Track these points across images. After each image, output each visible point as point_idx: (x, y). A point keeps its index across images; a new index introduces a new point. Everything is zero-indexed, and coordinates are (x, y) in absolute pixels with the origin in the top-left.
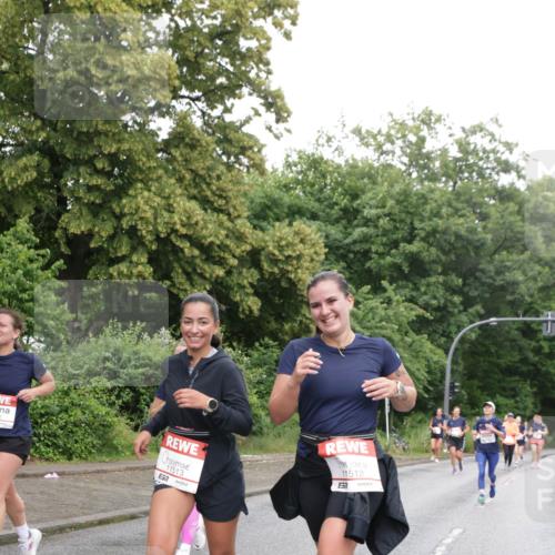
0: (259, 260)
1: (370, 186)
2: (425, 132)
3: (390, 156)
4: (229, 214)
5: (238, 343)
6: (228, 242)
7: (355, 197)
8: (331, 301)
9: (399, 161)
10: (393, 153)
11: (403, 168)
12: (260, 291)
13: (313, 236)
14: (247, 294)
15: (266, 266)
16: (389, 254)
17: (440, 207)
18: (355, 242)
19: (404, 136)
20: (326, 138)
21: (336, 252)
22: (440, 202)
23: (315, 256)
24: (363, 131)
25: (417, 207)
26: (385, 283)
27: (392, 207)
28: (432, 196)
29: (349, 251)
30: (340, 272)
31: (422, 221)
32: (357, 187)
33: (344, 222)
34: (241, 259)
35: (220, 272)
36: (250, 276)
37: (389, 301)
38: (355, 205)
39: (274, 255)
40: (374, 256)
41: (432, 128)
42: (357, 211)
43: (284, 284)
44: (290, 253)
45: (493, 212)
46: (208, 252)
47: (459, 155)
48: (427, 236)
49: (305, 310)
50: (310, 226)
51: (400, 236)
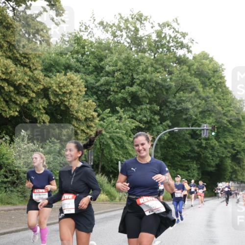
0: (48, 94)
1: (109, 55)
2: (138, 26)
3: (120, 38)
4: (30, 68)
6: (30, 84)
7: (101, 60)
8: (143, 144)
9: (125, 41)
10: (122, 36)
11: (128, 45)
12: (49, 111)
13: (78, 81)
14: (42, 113)
15: (52, 97)
16: (120, 92)
17: (147, 67)
18: (102, 85)
19: (127, 28)
20: (84, 27)
21: (91, 90)
22: (147, 64)
23: (79, 92)
24: (105, 24)
25: (135, 66)
26: (118, 108)
27: (121, 66)
28: (143, 61)
29: (99, 90)
30: (93, 101)
31: (138, 74)
32: (102, 55)
33: (95, 73)
34: (37, 93)
35: (26, 101)
36: (43, 103)
37: (120, 118)
38: (101, 64)
39: (56, 91)
40: (112, 93)
41: (142, 23)
42: (102, 68)
43: (62, 108)
44: (65, 90)
45: (176, 72)
46: (18, 89)
47: (157, 39)
48: (140, 83)
49: (74, 123)
50: (76, 76)
51: (126, 82)
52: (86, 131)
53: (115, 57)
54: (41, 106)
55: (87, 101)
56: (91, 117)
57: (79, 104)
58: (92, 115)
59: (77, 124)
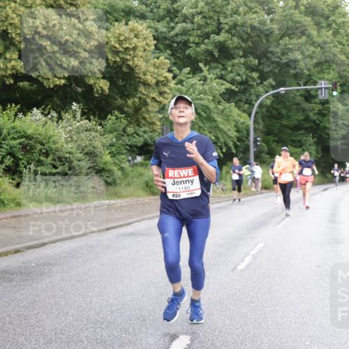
5: (94, 117)
7: (175, 2)
12: (107, 75)
13: (144, 31)
14: (98, 78)
15: (110, 56)
16: (203, 43)
17: (238, 6)
18: (177, 35)
21: (162, 43)
22: (238, 3)
23: (146, 47)
25: (221, 7)
26: (201, 65)
27: (202, 7)
29: (173, 42)
30: (166, 58)
31: (226, 17)
33: (167, 19)
37: (205, 79)
38: (175, 7)
39: (115, 47)
40: (192, 45)
42: (177, 11)
43: (125, 69)
44: (127, 45)
48: (230, 29)
49: (142, 88)
50: (142, 24)
51: (210, 29)
52: (158, 99)
55: (158, 58)
56: (165, 79)
57: (147, 63)
58: (165, 77)
59: (146, 90)
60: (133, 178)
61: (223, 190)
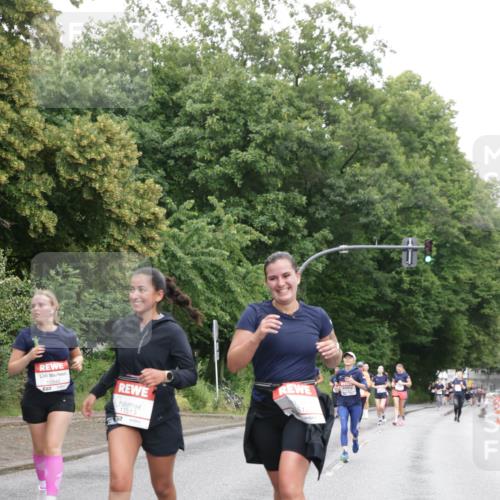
0: (55, 164)
1: (194, 76)
3: (219, 38)
4: (12, 102)
6: (12, 139)
7: (175, 87)
8: (286, 276)
10: (223, 33)
11: (236, 54)
12: (56, 203)
13: (123, 135)
14: (40, 207)
15: (62, 171)
16: (218, 162)
17: (279, 105)
18: (176, 145)
19: (235, 14)
21: (152, 157)
22: (280, 100)
23: (125, 161)
24: (184, 4)
25: (251, 104)
26: (212, 199)
27: (219, 102)
28: (270, 91)
29: (169, 157)
30: (156, 182)
31: (258, 122)
32: (176, 75)
33: (162, 117)
34: (29, 161)
35: (3, 178)
36: (41, 184)
37: (218, 222)
38: (174, 98)
39: (72, 157)
40: (198, 164)
42: (178, 106)
43: (86, 196)
44: (93, 155)
45: (345, 118)
47: (302, 41)
48: (264, 142)
49: (113, 230)
50: (118, 123)
51: (231, 140)
52: (139, 249)
53: (206, 81)
54: (37, 191)
55: (143, 181)
56: (152, 217)
57: (123, 187)
58: (154, 214)
59: (120, 233)
60: (89, 378)
61: (237, 406)
